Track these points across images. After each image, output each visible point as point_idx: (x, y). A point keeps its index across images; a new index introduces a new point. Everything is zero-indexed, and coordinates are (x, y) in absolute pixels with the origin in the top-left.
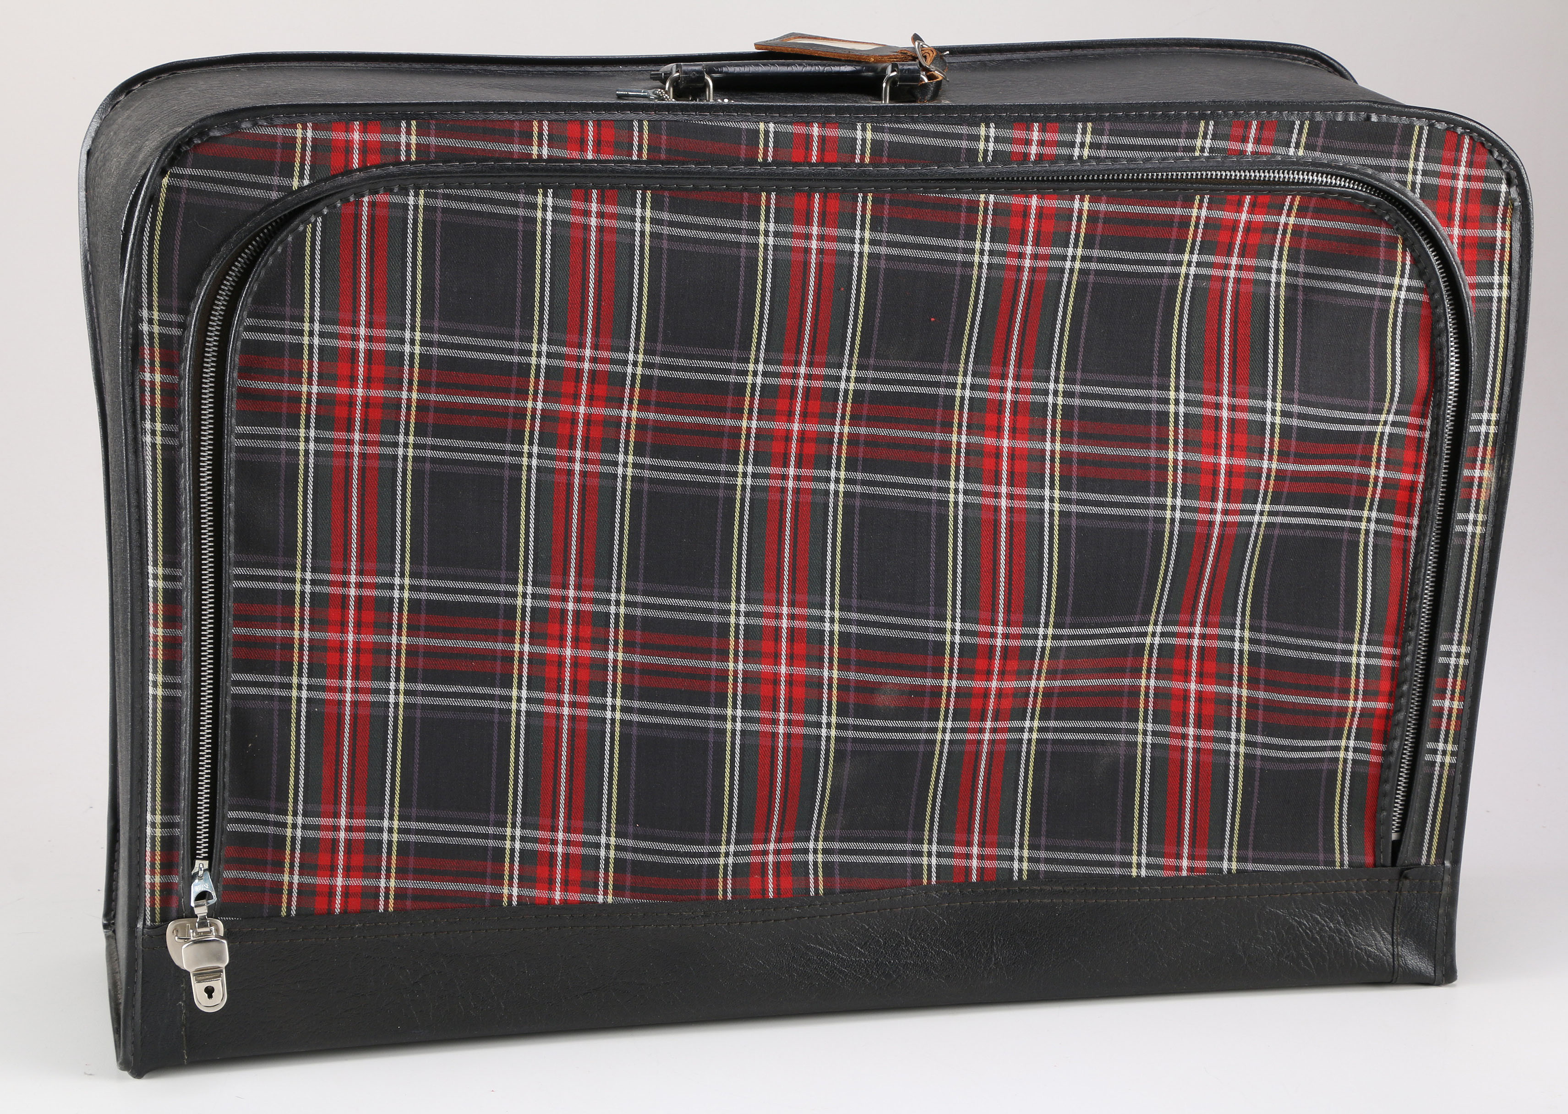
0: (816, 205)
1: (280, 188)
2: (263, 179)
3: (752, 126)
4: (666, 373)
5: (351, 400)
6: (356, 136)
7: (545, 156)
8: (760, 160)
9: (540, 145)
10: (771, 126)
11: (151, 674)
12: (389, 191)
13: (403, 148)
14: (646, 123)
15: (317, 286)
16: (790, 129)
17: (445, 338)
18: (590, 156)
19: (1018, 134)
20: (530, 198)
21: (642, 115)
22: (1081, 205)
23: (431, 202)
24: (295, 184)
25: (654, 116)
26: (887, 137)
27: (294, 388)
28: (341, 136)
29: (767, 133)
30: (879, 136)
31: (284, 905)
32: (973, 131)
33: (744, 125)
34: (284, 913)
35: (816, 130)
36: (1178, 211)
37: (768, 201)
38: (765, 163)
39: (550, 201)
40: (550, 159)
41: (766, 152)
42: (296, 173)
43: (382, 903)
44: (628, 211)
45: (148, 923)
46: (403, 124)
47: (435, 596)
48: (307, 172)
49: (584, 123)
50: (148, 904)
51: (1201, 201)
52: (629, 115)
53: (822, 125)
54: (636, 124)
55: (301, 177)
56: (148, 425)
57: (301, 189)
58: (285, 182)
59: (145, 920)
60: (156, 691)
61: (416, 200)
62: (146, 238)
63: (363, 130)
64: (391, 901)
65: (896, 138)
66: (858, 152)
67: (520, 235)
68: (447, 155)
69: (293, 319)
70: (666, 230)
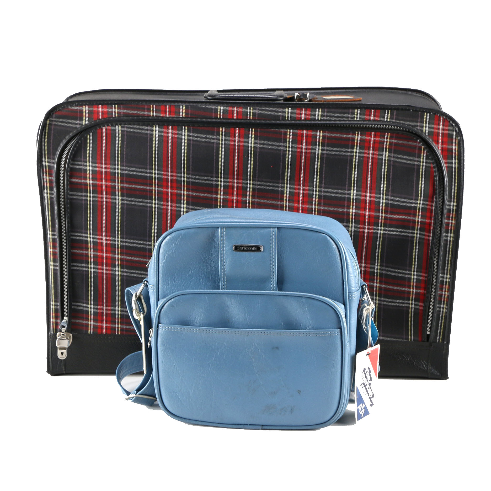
0: (237, 132)
1: (80, 124)
2: (75, 122)
3: (216, 107)
4: (193, 180)
5: (102, 185)
6: (100, 109)
7: (155, 115)
8: (219, 117)
9: (153, 112)
10: (222, 107)
11: (50, 262)
12: (111, 126)
13: (114, 113)
14: (184, 106)
15: (91, 153)
16: (228, 108)
17: (127, 168)
18: (168, 116)
19: (298, 111)
20: (151, 128)
21: (184, 104)
22: (320, 134)
23: (123, 129)
24: (84, 123)
25: (187, 104)
26: (257, 111)
27: (85, 181)
28: (96, 109)
29: (220, 110)
30: (255, 111)
31: (89, 330)
32: (284, 110)
33: (214, 107)
34: (89, 333)
35: (235, 109)
36: (351, 136)
37: (222, 130)
38: (220, 118)
39: (157, 129)
40: (156, 116)
41: (220, 115)
42: (84, 120)
43: (117, 332)
44: (180, 132)
45: (52, 333)
46: (113, 106)
47: (128, 244)
48: (87, 120)
49: (166, 106)
50: (52, 327)
51: (358, 134)
52: (180, 104)
53: (237, 108)
54: (181, 106)
55: (85, 121)
56: (45, 191)
57: (85, 124)
58: (81, 122)
59: (51, 332)
60: (51, 267)
61: (118, 128)
62: (43, 138)
63: (102, 108)
64: (119, 332)
65: (260, 112)
66: (248, 116)
67: (149, 139)
68: (127, 115)
69: (84, 162)
70: (192, 138)
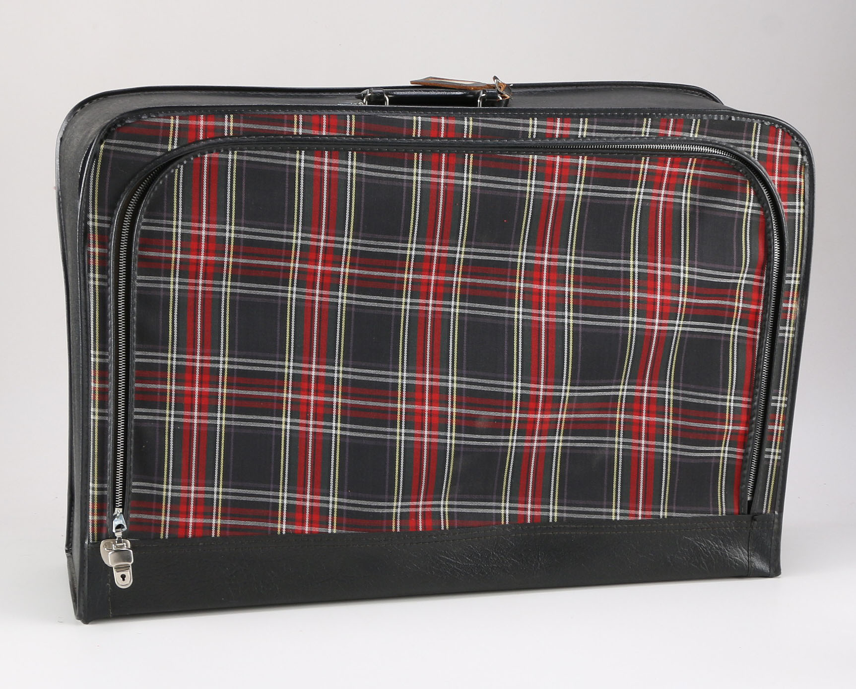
0: (443, 160)
1: (162, 150)
2: (153, 146)
3: (409, 118)
4: (364, 249)
5: (198, 262)
6: (202, 123)
7: (301, 134)
8: (414, 136)
9: (298, 127)
10: (420, 118)
11: (92, 408)
12: (218, 152)
13: (226, 129)
14: (353, 116)
15: (180, 201)
16: (429, 119)
17: (247, 229)
18: (324, 134)
19: (549, 123)
20: (292, 156)
21: (352, 112)
22: (583, 161)
23: (241, 158)
24: (170, 148)
25: (358, 113)
26: (480, 124)
27: (168, 255)
28: (194, 123)
29: (417, 122)
30: (477, 124)
31: (162, 533)
32: (526, 121)
33: (405, 118)
34: (162, 537)
35: (443, 121)
36: (632, 165)
37: (418, 157)
38: (416, 137)
39: (303, 157)
40: (304, 135)
41: (417, 132)
42: (170, 142)
43: (213, 532)
44: (344, 162)
45: (91, 541)
46: (226, 117)
47: (241, 367)
48: (176, 142)
49: (321, 116)
50: (91, 531)
51: (645, 161)
52: (345, 112)
53: (446, 118)
54: (348, 117)
55: (173, 144)
56: (91, 275)
57: (172, 150)
58: (165, 147)
59: (89, 539)
60: (94, 417)
61: (232, 157)
62: (92, 177)
63: (205, 120)
64: (219, 531)
65: (485, 125)
66: (465, 132)
67: (287, 174)
68: (249, 133)
69: (167, 219)
70: (364, 173)
